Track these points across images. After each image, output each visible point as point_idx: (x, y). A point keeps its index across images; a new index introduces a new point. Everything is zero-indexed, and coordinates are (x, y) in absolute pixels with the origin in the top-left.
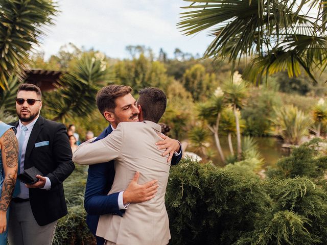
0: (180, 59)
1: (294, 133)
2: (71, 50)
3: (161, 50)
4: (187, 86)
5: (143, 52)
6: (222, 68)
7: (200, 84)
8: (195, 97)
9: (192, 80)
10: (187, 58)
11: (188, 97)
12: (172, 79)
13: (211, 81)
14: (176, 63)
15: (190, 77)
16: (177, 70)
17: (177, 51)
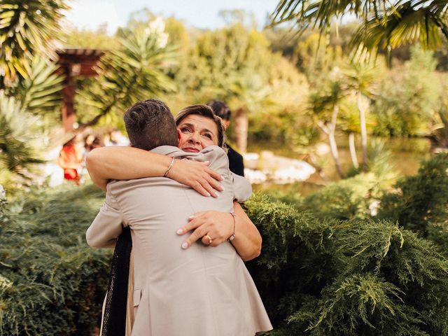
7: (319, 63)
8: (312, 82)
9: (307, 57)
11: (301, 82)
13: (334, 58)
15: (304, 53)
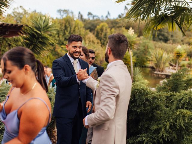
0: (91, 19)
1: (161, 66)
2: (21, 11)
3: (80, 13)
4: (97, 36)
5: (68, 14)
6: (118, 25)
7: (105, 35)
8: (102, 43)
9: (101, 32)
10: (95, 18)
11: (98, 43)
12: (88, 31)
13: (111, 33)
14: (89, 21)
15: (99, 30)
16: (90, 26)
17: (90, 14)
